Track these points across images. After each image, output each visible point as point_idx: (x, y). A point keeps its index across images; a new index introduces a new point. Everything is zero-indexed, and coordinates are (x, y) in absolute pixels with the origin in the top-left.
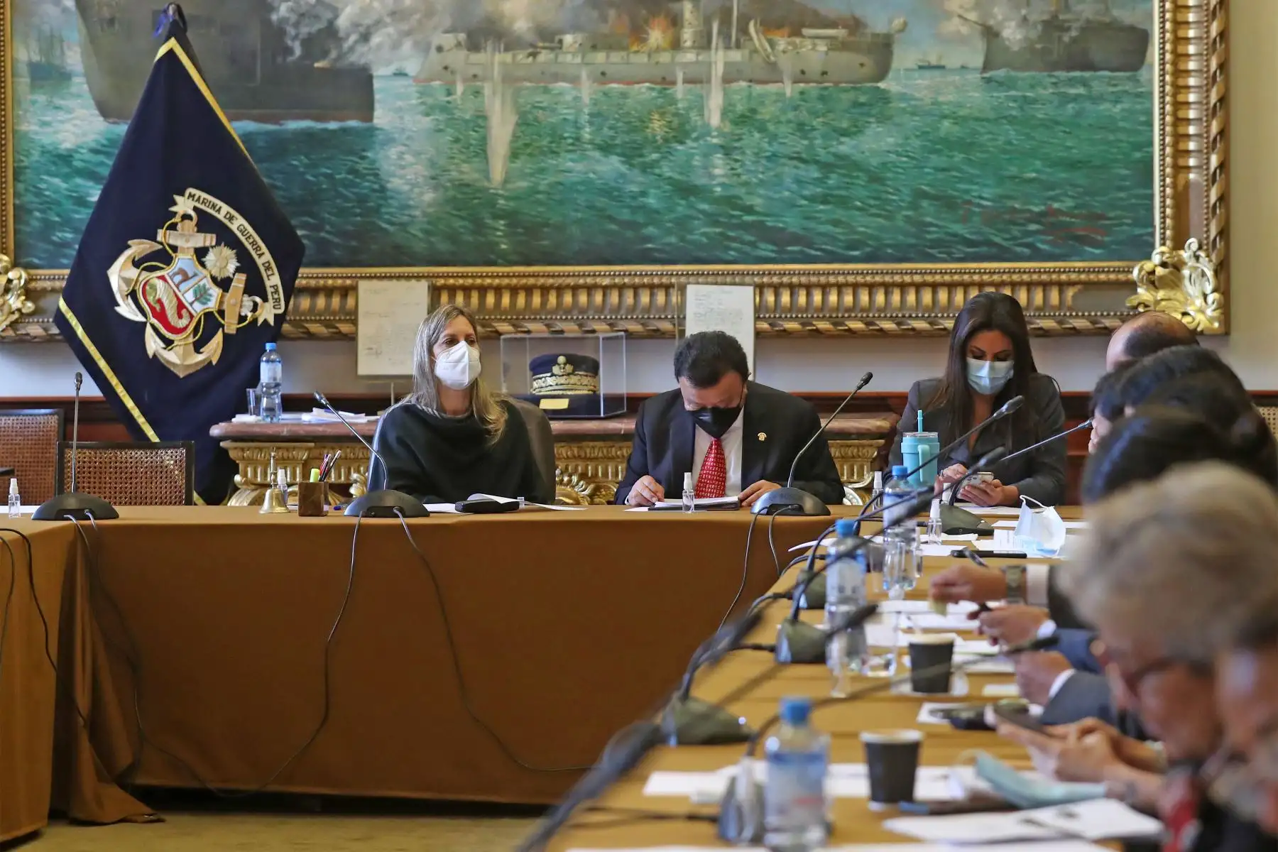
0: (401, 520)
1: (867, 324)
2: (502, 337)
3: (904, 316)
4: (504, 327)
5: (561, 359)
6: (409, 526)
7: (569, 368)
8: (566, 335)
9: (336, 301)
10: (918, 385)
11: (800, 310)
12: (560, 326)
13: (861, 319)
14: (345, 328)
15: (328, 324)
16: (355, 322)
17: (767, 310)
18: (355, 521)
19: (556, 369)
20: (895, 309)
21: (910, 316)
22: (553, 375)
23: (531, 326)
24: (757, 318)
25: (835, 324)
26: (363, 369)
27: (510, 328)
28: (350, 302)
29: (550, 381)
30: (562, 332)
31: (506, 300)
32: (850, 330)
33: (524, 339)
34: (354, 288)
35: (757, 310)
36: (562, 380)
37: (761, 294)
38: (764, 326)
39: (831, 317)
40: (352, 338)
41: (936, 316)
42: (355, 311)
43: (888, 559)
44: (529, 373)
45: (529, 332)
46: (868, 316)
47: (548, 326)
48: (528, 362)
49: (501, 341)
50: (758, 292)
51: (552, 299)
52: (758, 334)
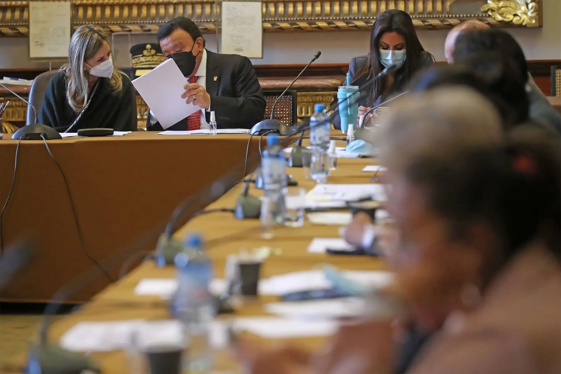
0: (44, 142)
1: (329, 23)
2: (113, 34)
3: (350, 19)
4: (116, 28)
5: (148, 46)
6: (49, 145)
7: (153, 52)
8: (152, 32)
9: (17, 14)
10: (355, 59)
11: (290, 16)
12: (149, 27)
13: (325, 21)
14: (22, 30)
15: (13, 28)
16: (28, 26)
17: (270, 16)
18: (17, 142)
19: (145, 52)
20: (346, 15)
21: (354, 19)
22: (143, 56)
23: (131, 27)
24: (264, 21)
25: (310, 24)
26: (32, 55)
27: (119, 29)
28: (25, 14)
29: (142, 59)
30: (150, 30)
31: (117, 12)
32: (319, 27)
33: (127, 35)
34: (27, 6)
35: (264, 16)
36: (149, 58)
37: (267, 7)
38: (268, 25)
39: (308, 20)
40: (26, 36)
41: (370, 18)
42: (28, 21)
43: (314, 159)
44: (130, 55)
45: (130, 31)
46: (329, 19)
47: (142, 27)
48: (130, 48)
49: (113, 37)
50: (264, 5)
51: (144, 11)
52: (265, 30)
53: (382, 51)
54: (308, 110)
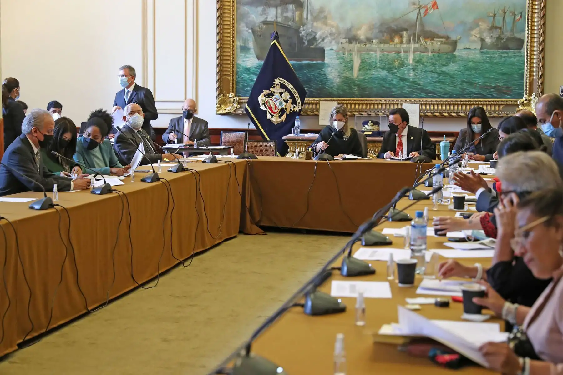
0: (327, 161)
1: (449, 114)
2: (355, 116)
3: (458, 112)
4: (356, 113)
5: (370, 122)
6: (329, 163)
7: (372, 124)
8: (372, 116)
9: (314, 106)
10: (461, 130)
11: (431, 110)
12: (370, 113)
13: (447, 113)
14: (316, 113)
15: (312, 112)
16: (319, 111)
17: (423, 110)
18: (316, 161)
19: (369, 124)
20: (456, 110)
21: (460, 112)
22: (368, 126)
23: (362, 113)
24: (420, 112)
25: (440, 114)
26: (320, 124)
27: (358, 114)
28: (318, 106)
29: (367, 127)
30: (370, 115)
31: (357, 106)
32: (444, 116)
33: (361, 116)
34: (319, 103)
35: (420, 110)
36: (370, 127)
37: (421, 106)
38: (422, 114)
39: (439, 112)
40: (318, 116)
41: (466, 112)
42: (319, 109)
43: (450, 174)
44: (362, 125)
45: (362, 115)
46: (449, 112)
47: (367, 113)
48: (362, 122)
49: (355, 117)
50: (421, 105)
51: (368, 106)
52: (420, 116)
53: (473, 125)
54: (438, 151)
